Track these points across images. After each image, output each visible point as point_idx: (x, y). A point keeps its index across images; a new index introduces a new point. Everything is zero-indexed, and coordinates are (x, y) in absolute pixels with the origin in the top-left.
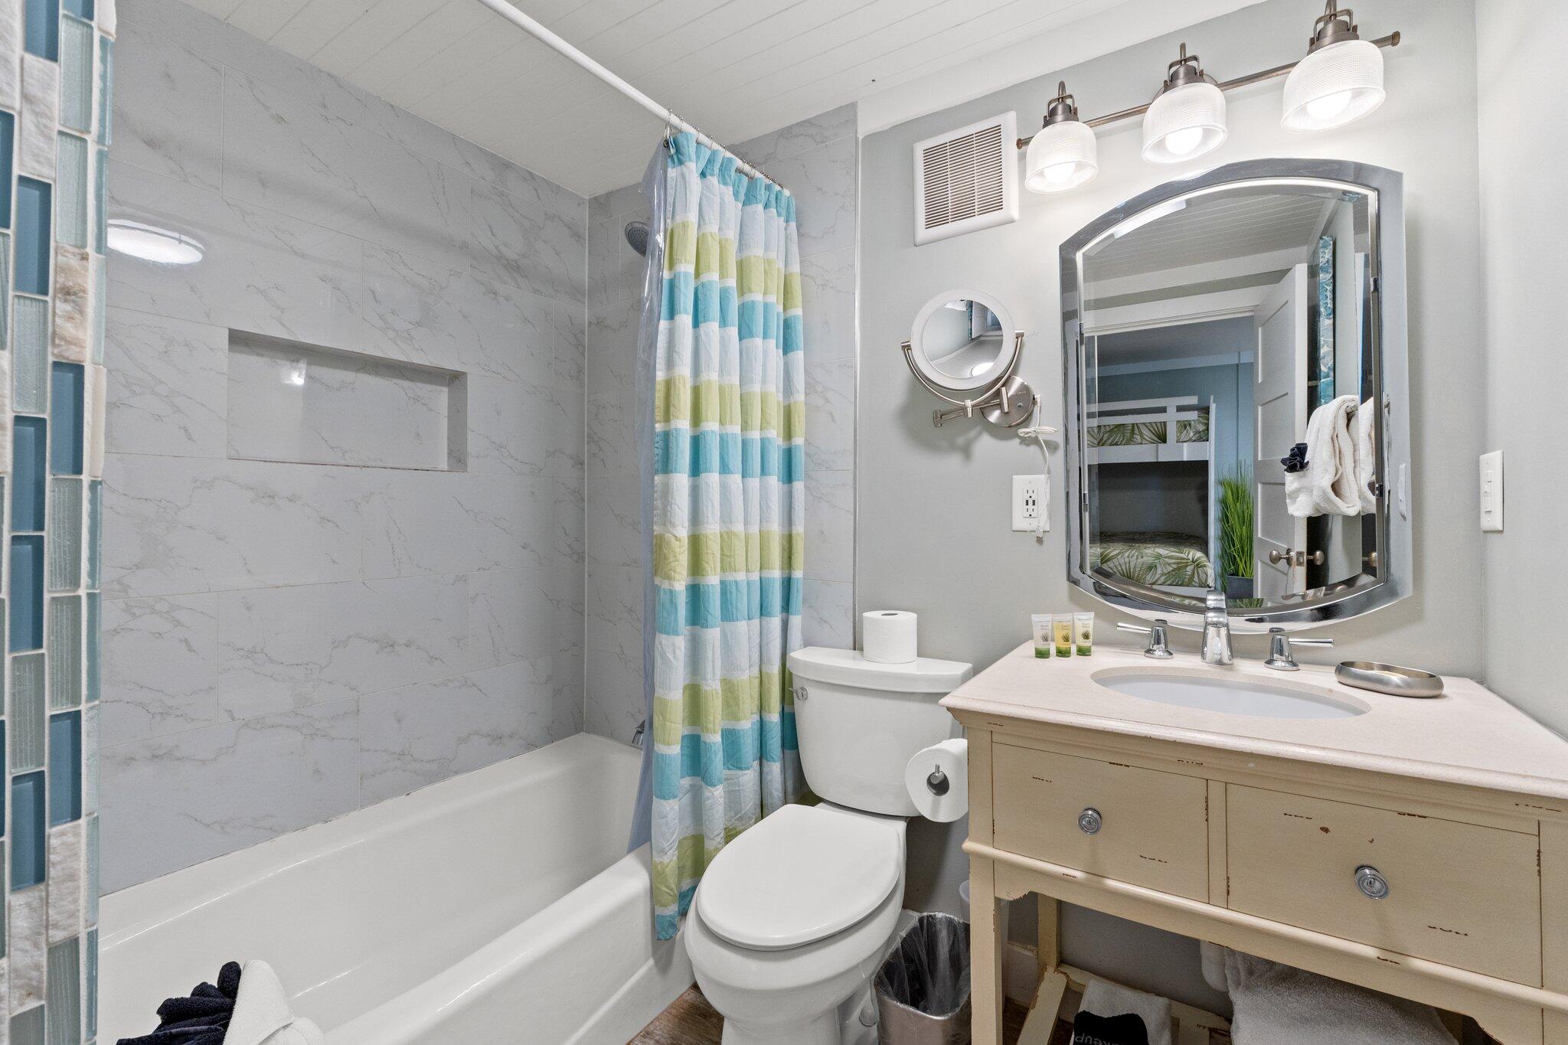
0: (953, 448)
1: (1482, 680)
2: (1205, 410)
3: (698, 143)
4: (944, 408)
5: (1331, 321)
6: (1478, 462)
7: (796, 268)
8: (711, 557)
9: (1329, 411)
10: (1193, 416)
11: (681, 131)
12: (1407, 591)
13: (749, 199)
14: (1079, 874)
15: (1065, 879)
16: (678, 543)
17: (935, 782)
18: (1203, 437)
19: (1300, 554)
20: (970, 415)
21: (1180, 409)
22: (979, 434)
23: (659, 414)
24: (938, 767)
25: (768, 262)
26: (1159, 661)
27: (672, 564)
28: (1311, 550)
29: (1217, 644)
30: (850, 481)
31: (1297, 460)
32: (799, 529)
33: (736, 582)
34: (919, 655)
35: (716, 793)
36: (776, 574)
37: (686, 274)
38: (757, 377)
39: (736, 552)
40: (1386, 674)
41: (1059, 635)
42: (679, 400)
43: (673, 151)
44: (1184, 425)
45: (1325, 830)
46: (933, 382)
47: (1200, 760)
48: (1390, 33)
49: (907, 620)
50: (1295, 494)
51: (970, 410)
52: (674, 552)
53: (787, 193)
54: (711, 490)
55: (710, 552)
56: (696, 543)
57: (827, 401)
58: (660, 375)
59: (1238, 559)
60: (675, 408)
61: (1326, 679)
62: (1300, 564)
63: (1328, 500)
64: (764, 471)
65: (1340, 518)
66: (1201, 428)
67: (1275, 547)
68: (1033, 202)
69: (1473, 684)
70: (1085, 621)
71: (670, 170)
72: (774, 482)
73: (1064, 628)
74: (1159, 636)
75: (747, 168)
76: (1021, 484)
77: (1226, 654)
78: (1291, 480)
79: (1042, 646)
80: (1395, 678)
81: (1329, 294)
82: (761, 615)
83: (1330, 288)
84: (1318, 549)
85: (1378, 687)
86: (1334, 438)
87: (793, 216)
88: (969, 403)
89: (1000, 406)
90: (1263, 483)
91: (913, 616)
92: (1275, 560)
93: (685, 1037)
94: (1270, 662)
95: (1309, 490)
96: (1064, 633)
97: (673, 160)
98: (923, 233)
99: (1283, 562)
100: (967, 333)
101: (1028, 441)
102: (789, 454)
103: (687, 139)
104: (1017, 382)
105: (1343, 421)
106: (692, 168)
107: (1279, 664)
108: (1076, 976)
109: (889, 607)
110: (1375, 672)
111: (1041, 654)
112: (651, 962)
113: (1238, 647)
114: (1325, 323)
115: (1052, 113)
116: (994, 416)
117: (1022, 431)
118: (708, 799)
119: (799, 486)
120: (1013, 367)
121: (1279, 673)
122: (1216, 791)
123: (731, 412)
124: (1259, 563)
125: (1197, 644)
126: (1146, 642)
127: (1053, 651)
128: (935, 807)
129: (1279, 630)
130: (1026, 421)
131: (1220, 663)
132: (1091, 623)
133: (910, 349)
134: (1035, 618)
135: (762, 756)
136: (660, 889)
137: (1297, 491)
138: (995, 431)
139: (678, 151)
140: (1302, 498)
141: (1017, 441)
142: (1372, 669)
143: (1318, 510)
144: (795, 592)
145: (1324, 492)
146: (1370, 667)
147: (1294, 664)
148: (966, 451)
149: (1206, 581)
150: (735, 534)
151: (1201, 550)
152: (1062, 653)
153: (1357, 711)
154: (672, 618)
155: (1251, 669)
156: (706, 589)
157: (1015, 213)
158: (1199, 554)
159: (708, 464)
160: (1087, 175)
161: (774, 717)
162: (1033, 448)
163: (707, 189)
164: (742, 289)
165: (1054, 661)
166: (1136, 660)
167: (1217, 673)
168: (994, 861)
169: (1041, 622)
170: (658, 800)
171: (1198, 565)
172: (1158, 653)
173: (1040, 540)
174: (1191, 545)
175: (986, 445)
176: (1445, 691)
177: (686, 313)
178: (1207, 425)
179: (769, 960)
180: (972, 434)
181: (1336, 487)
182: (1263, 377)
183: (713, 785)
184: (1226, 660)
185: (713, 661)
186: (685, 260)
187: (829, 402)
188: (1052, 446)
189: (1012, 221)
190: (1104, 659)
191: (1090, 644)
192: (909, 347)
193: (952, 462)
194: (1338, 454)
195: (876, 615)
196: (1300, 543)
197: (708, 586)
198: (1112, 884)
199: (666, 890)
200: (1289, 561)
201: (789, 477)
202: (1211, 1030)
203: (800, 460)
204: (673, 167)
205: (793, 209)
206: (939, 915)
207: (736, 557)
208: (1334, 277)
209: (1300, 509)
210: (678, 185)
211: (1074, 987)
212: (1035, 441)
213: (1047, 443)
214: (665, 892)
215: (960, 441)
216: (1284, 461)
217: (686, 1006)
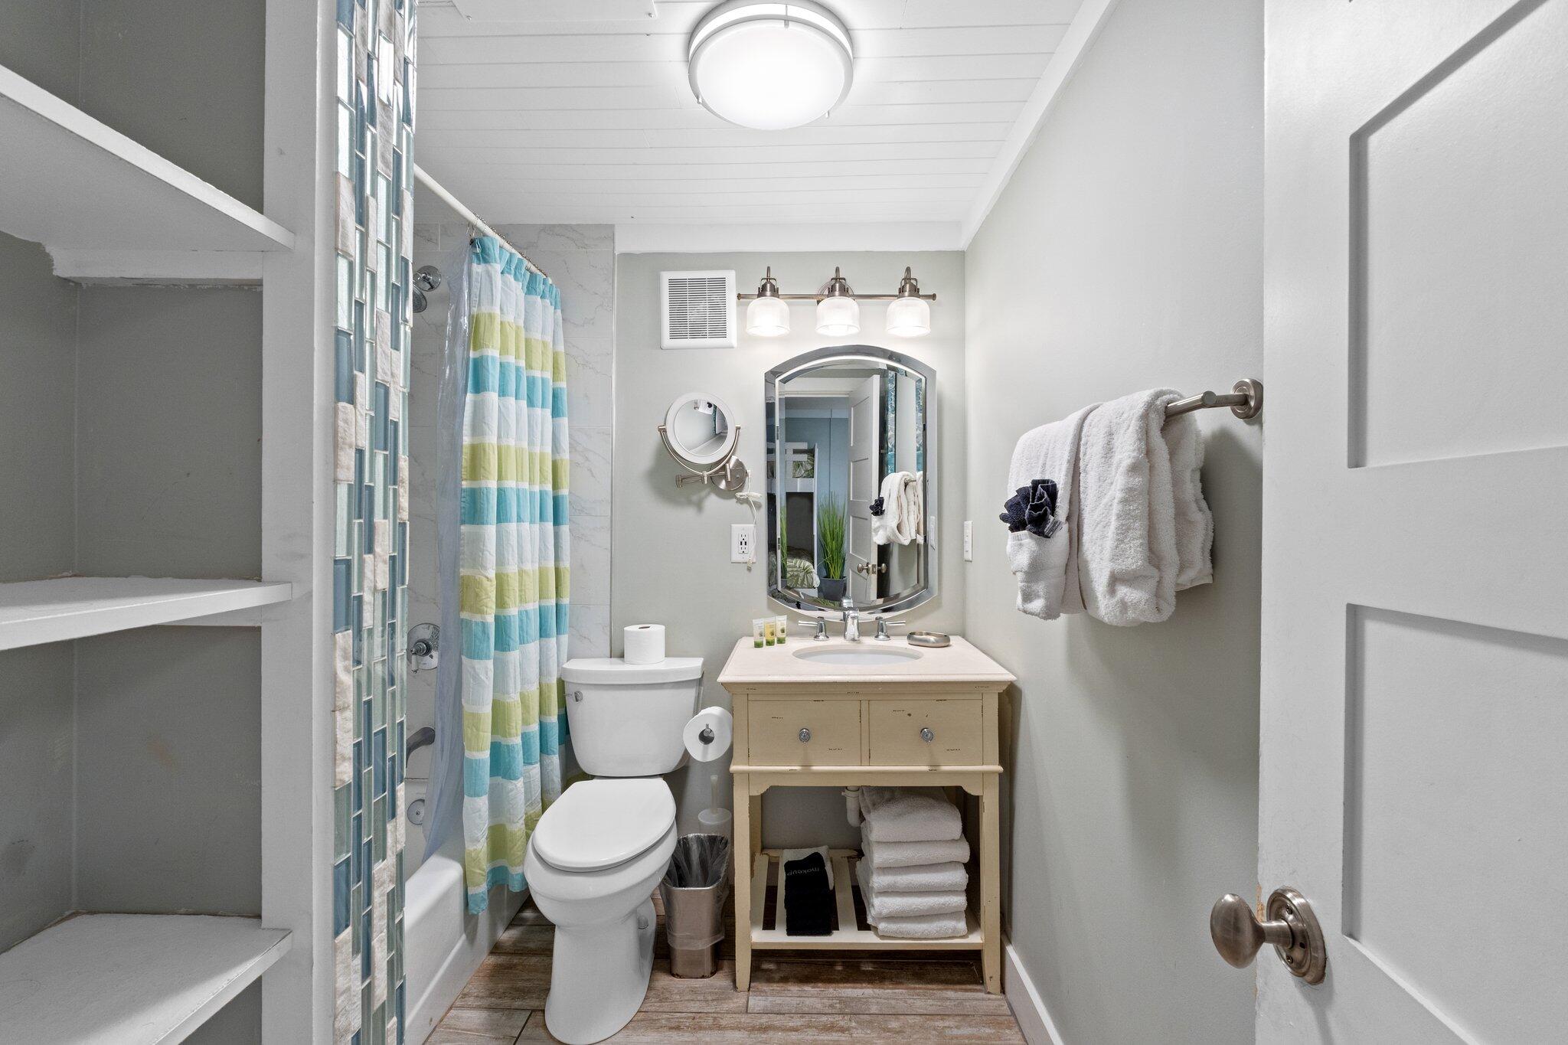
0: (689, 503)
1: (964, 636)
2: (811, 452)
3: (501, 247)
4: (684, 474)
5: (894, 415)
6: (963, 526)
7: (561, 348)
8: (512, 592)
9: (893, 480)
10: (804, 458)
11: (485, 235)
12: (936, 594)
13: (530, 289)
14: (797, 768)
15: (792, 773)
16: (489, 583)
17: (705, 735)
18: (810, 474)
19: (874, 566)
20: (706, 482)
21: (796, 452)
22: (709, 494)
23: (465, 473)
24: (707, 725)
25: (544, 344)
26: (822, 642)
27: (485, 601)
28: (879, 564)
29: (852, 629)
30: (607, 524)
31: (878, 509)
32: (566, 564)
33: (526, 611)
34: (667, 656)
35: (518, 785)
36: (552, 602)
37: (493, 358)
38: (538, 441)
39: (527, 587)
40: (928, 637)
41: (768, 632)
42: (489, 464)
43: (478, 250)
44: (798, 465)
45: (910, 715)
46: (681, 457)
47: (857, 690)
48: (931, 293)
49: (658, 631)
50: (877, 530)
51: (706, 478)
52: (486, 590)
53: (550, 281)
54: (511, 537)
55: (510, 588)
56: (501, 581)
57: (587, 459)
58: (467, 440)
59: (830, 566)
60: (485, 470)
61: (902, 643)
62: (874, 573)
63: (894, 535)
64: (542, 518)
65: (897, 545)
66: (809, 467)
67: (860, 561)
68: (747, 340)
69: (960, 638)
70: (781, 621)
71: (475, 265)
72: (550, 525)
73: (771, 626)
74: (822, 627)
75: (533, 269)
76: (739, 530)
77: (857, 634)
78: (875, 521)
79: (759, 640)
80: (932, 638)
81: (893, 398)
82: (541, 636)
83: (893, 394)
84: (883, 563)
85: (924, 644)
86: (899, 497)
87: (559, 304)
88: (706, 474)
89: (725, 476)
90: (853, 517)
91: (663, 627)
92: (860, 570)
93: (500, 985)
94: (877, 637)
95: (884, 527)
96: (771, 630)
97: (479, 259)
98: (667, 341)
99: (865, 571)
100: (712, 429)
101: (742, 501)
102: (556, 500)
103: (493, 244)
104: (734, 459)
105: (903, 487)
106: (498, 267)
107: (881, 637)
108: (773, 853)
109: (645, 623)
110: (924, 637)
111: (758, 645)
112: (464, 937)
113: (864, 630)
114: (891, 416)
115: (764, 288)
116: (723, 485)
117: (738, 494)
118: (512, 790)
119: (565, 529)
120: (733, 450)
121: (881, 642)
122: (865, 705)
123: (522, 472)
124: (851, 572)
125: (840, 630)
126: (814, 632)
127: (765, 643)
128: (705, 753)
129: (880, 618)
130: (741, 489)
131: (854, 640)
132: (785, 622)
133: (666, 432)
134: (755, 622)
135: (544, 749)
136: (475, 873)
137: (879, 527)
138: (721, 494)
139: (483, 250)
140: (881, 532)
141: (735, 500)
142: (922, 635)
143: (888, 540)
144: (564, 615)
145: (894, 531)
146: (921, 634)
147: (888, 637)
148: (699, 506)
149: (812, 583)
150: (525, 572)
151: (808, 560)
152: (769, 643)
153: (916, 657)
154: (485, 645)
155: (869, 641)
156: (508, 619)
157: (734, 342)
158: (808, 564)
159: (509, 515)
160: (783, 332)
161: (553, 719)
162: (745, 506)
163: (504, 283)
164: (529, 366)
165: (766, 649)
166: (809, 643)
167: (852, 645)
168: (748, 774)
169: (760, 624)
170: (470, 798)
171: (807, 572)
172: (821, 637)
173: (749, 569)
174: (800, 557)
175: (713, 502)
176: (951, 643)
177: (494, 391)
178: (813, 465)
179: (609, 874)
180: (703, 494)
181: (899, 527)
182: (854, 443)
183: (516, 778)
184: (856, 638)
185: (515, 678)
186: (493, 346)
187: (589, 461)
188: (758, 506)
189: (733, 347)
190: (794, 644)
191: (784, 636)
192: (665, 431)
193: (688, 514)
194: (900, 507)
195: (634, 628)
196: (874, 560)
197: (510, 616)
198: (815, 768)
199: (478, 871)
200: (868, 570)
201: (557, 522)
202: (848, 857)
203: (566, 508)
204: (479, 264)
205: (558, 299)
206: (691, 835)
207: (527, 591)
208: (896, 386)
209: (879, 539)
210: (483, 280)
211: (773, 861)
212: (746, 501)
213: (755, 503)
214: (480, 874)
215: (695, 498)
216: (871, 508)
217: (490, 967)
